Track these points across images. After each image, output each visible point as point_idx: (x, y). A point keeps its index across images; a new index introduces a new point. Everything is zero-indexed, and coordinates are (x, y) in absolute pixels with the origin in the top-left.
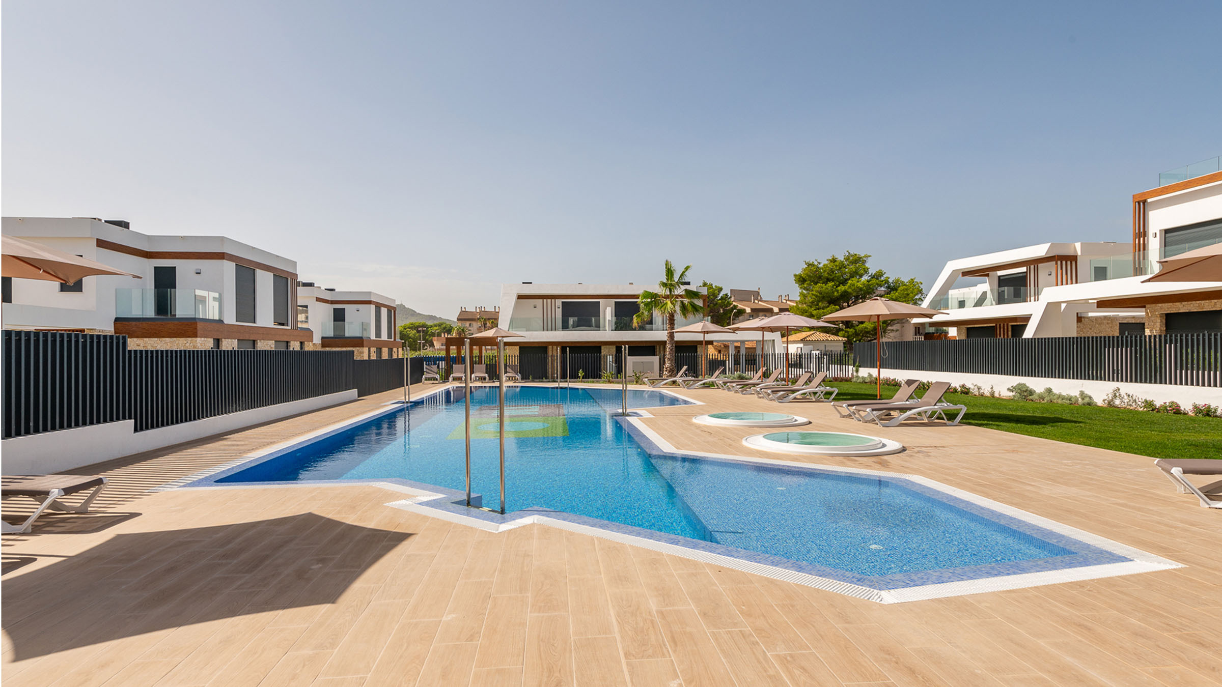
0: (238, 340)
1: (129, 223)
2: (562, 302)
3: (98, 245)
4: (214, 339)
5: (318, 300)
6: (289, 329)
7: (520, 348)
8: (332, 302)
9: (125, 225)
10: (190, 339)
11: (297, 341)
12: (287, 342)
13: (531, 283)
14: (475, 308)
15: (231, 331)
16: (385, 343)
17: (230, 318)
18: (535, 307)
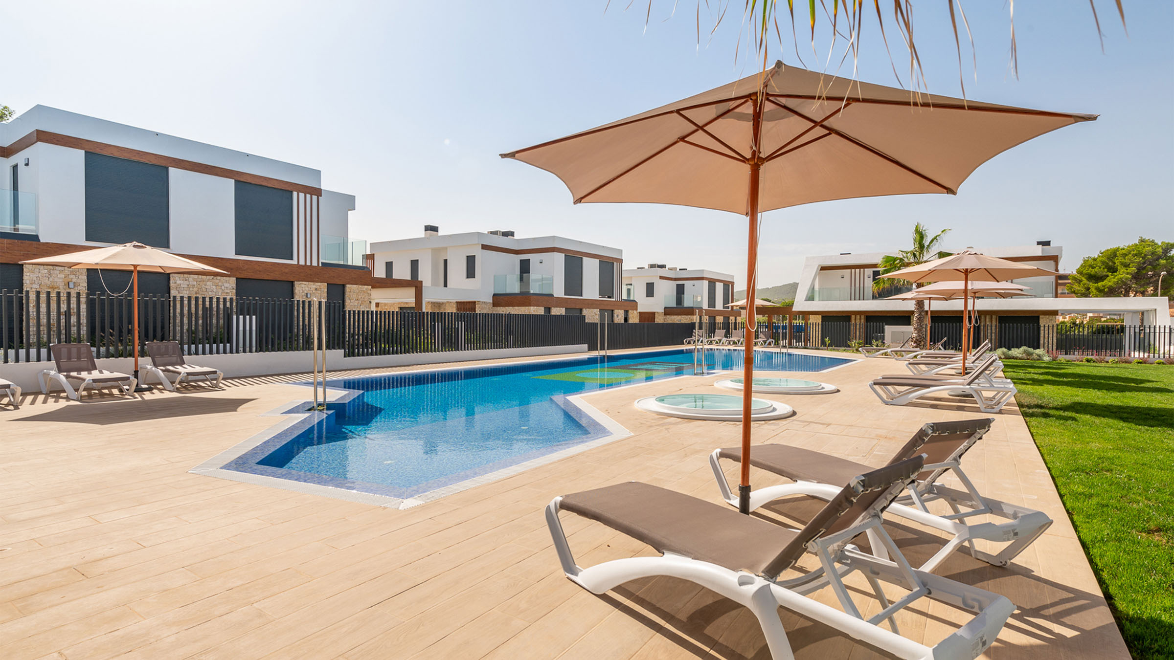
0: (566, 309)
1: (514, 232)
2: (873, 271)
3: (482, 248)
4: (545, 308)
5: (661, 278)
6: (613, 301)
7: (822, 317)
8: (676, 279)
9: (512, 234)
10: (527, 307)
11: (621, 309)
12: (613, 311)
13: (850, 254)
15: (560, 302)
16: (719, 313)
17: (559, 291)
18: (842, 278)
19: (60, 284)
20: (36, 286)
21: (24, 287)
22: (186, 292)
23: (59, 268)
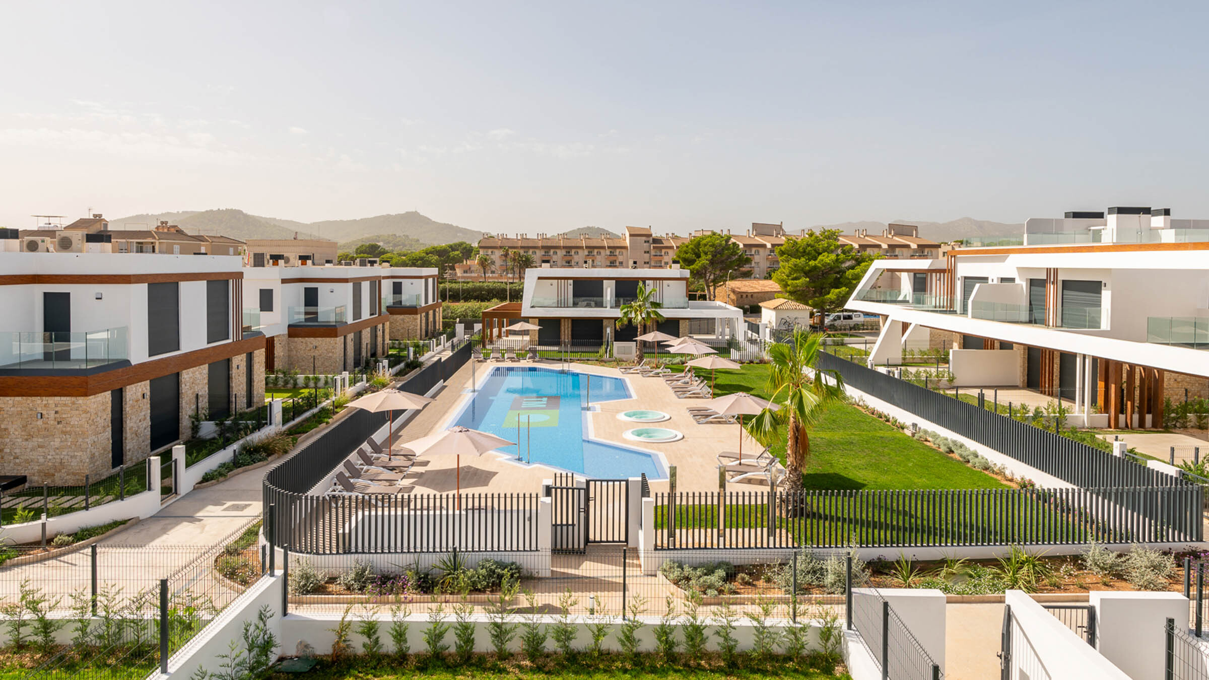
2: (574, 281)
6: (375, 317)
7: (539, 320)
8: (303, 281)
16: (366, 324)
18: (551, 285)
19: (140, 397)
20: (131, 402)
21: (126, 404)
22: (188, 384)
23: (139, 384)
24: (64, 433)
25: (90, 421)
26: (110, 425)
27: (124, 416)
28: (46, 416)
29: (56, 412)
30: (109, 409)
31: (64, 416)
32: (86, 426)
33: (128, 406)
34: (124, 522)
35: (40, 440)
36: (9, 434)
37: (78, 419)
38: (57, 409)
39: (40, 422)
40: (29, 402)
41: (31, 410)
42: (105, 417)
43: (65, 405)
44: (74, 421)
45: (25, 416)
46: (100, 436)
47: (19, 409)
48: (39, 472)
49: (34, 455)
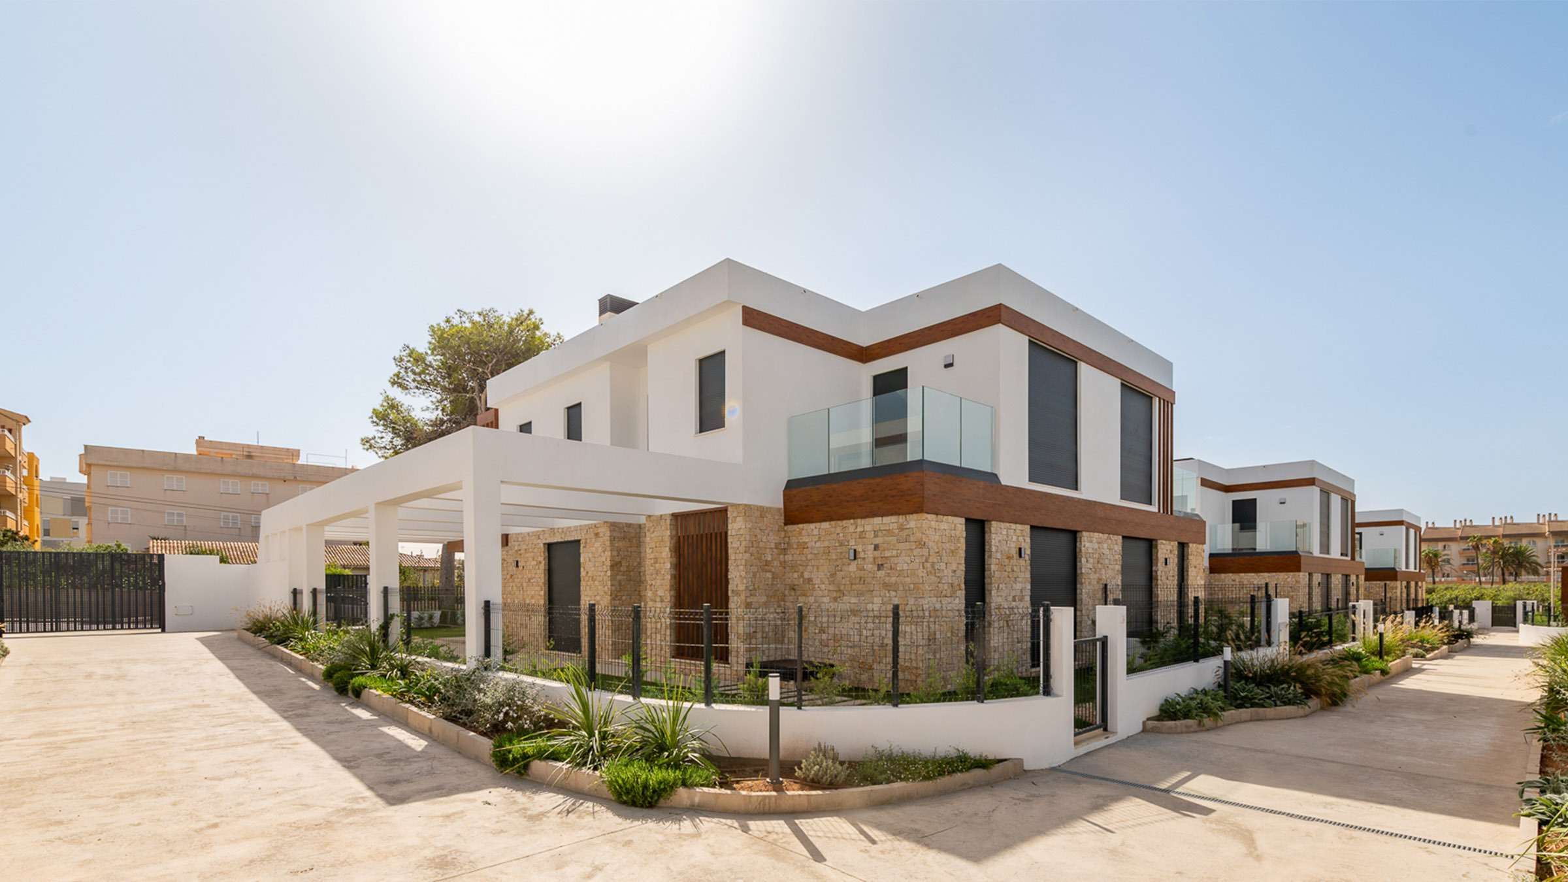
6: (1347, 561)
14: (1491, 519)
19: (1014, 552)
20: (999, 556)
21: (990, 557)
22: (1091, 560)
23: (1013, 526)
24: (887, 586)
25: (928, 565)
26: (963, 586)
27: (987, 581)
28: (862, 555)
29: (876, 547)
30: (962, 553)
31: (887, 554)
32: (921, 572)
33: (993, 561)
34: (983, 764)
35: (854, 600)
36: (814, 589)
37: (908, 559)
38: (878, 541)
39: (853, 567)
40: (839, 530)
41: (841, 545)
42: (954, 567)
43: (889, 532)
44: (903, 564)
45: (834, 557)
46: (945, 601)
47: (826, 544)
48: (853, 659)
49: (843, 628)
